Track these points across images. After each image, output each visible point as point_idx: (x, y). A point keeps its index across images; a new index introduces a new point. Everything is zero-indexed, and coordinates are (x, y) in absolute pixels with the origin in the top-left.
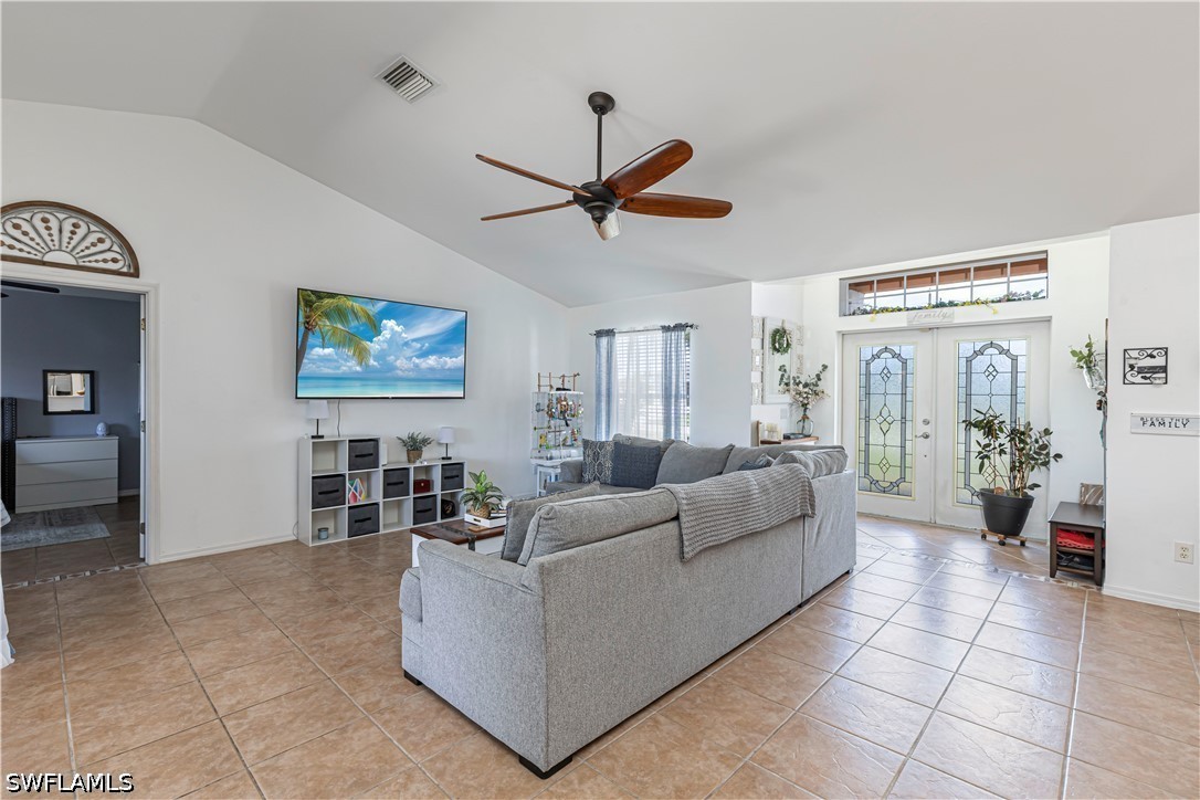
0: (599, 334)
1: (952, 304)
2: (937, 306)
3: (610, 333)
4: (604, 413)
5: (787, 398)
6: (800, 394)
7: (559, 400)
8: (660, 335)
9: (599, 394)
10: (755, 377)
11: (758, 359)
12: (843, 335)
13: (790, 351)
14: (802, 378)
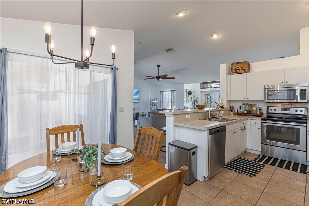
0: (161, 91)
1: (217, 87)
2: (214, 88)
3: (162, 91)
4: (161, 105)
5: (192, 102)
6: (194, 102)
7: (154, 103)
8: (170, 92)
9: (161, 102)
10: (185, 99)
11: (185, 96)
12: (201, 92)
13: (192, 95)
14: (194, 99)
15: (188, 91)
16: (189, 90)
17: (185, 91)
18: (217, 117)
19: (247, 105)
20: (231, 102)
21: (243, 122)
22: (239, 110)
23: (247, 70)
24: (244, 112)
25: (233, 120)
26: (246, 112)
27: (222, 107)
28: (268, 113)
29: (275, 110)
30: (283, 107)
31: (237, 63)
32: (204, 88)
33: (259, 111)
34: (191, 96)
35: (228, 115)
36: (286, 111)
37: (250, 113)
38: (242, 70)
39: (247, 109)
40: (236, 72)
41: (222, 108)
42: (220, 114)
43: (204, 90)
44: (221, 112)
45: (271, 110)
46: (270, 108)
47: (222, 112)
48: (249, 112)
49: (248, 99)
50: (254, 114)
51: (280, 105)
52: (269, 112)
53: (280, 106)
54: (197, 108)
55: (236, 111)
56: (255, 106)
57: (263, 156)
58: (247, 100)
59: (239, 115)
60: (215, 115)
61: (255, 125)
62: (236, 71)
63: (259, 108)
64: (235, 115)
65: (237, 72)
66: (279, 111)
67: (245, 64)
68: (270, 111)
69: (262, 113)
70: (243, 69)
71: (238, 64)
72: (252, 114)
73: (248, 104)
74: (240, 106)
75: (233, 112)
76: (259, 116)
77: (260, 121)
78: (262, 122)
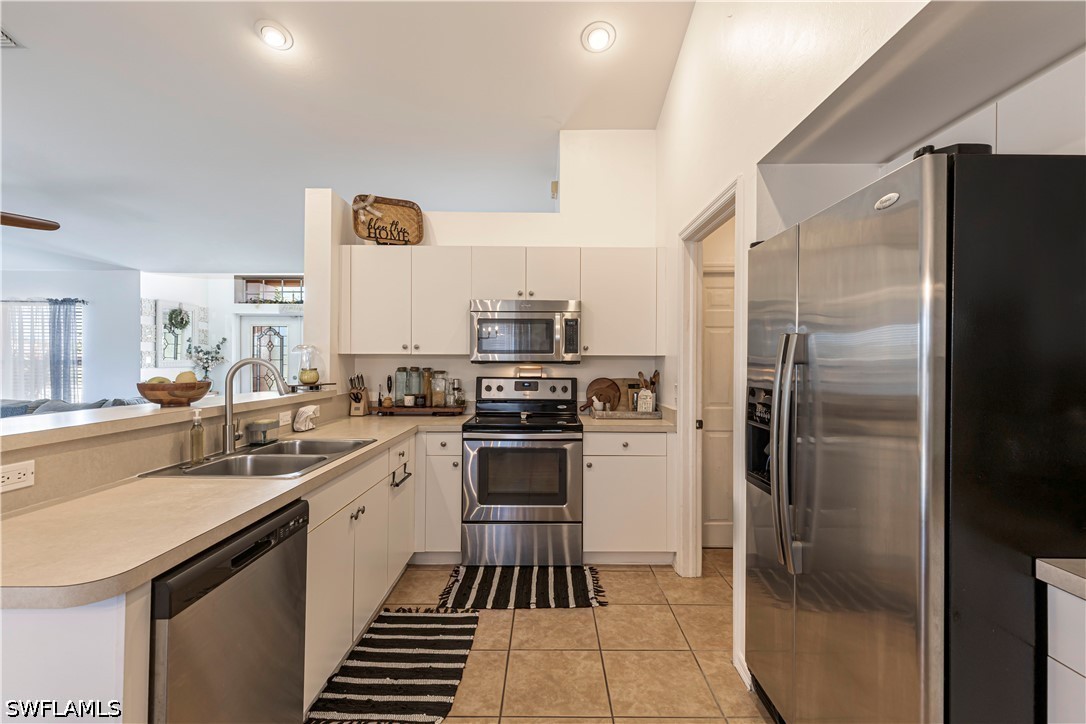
6: (201, 359)
8: (47, 307)
11: (149, 333)
12: (240, 317)
13: (189, 327)
14: (205, 348)
15: (165, 309)
16: (176, 307)
17: (147, 308)
18: (279, 436)
19: (414, 374)
20: (356, 360)
21: (400, 449)
22: (386, 394)
23: (412, 236)
24: (403, 401)
25: (358, 445)
26: (409, 401)
27: (314, 387)
28: (480, 400)
29: (500, 388)
30: (521, 378)
31: (378, 200)
32: (255, 302)
33: (454, 394)
34: (188, 332)
35: (341, 417)
36: (528, 392)
37: (424, 406)
38: (395, 233)
39: (415, 391)
40: (373, 235)
41: (311, 388)
42: (300, 419)
43: (250, 309)
44: (302, 409)
45: (489, 388)
46: (485, 383)
47: (309, 410)
48: (420, 400)
49: (417, 348)
50: (436, 406)
51: (511, 371)
52: (483, 397)
53: (512, 374)
54: (145, 396)
55: (374, 398)
56: (440, 376)
57: (468, 567)
58: (415, 352)
59: (385, 414)
60: (264, 432)
61: (444, 451)
62: (372, 231)
63: (454, 384)
64: (370, 414)
65: (380, 235)
66: (509, 392)
67: (405, 209)
68: (485, 395)
69: (464, 402)
70: (399, 227)
71: (379, 205)
72: (431, 407)
73: (417, 369)
74: (390, 379)
75: (362, 403)
76: (453, 414)
77: (459, 437)
78: (464, 439)
